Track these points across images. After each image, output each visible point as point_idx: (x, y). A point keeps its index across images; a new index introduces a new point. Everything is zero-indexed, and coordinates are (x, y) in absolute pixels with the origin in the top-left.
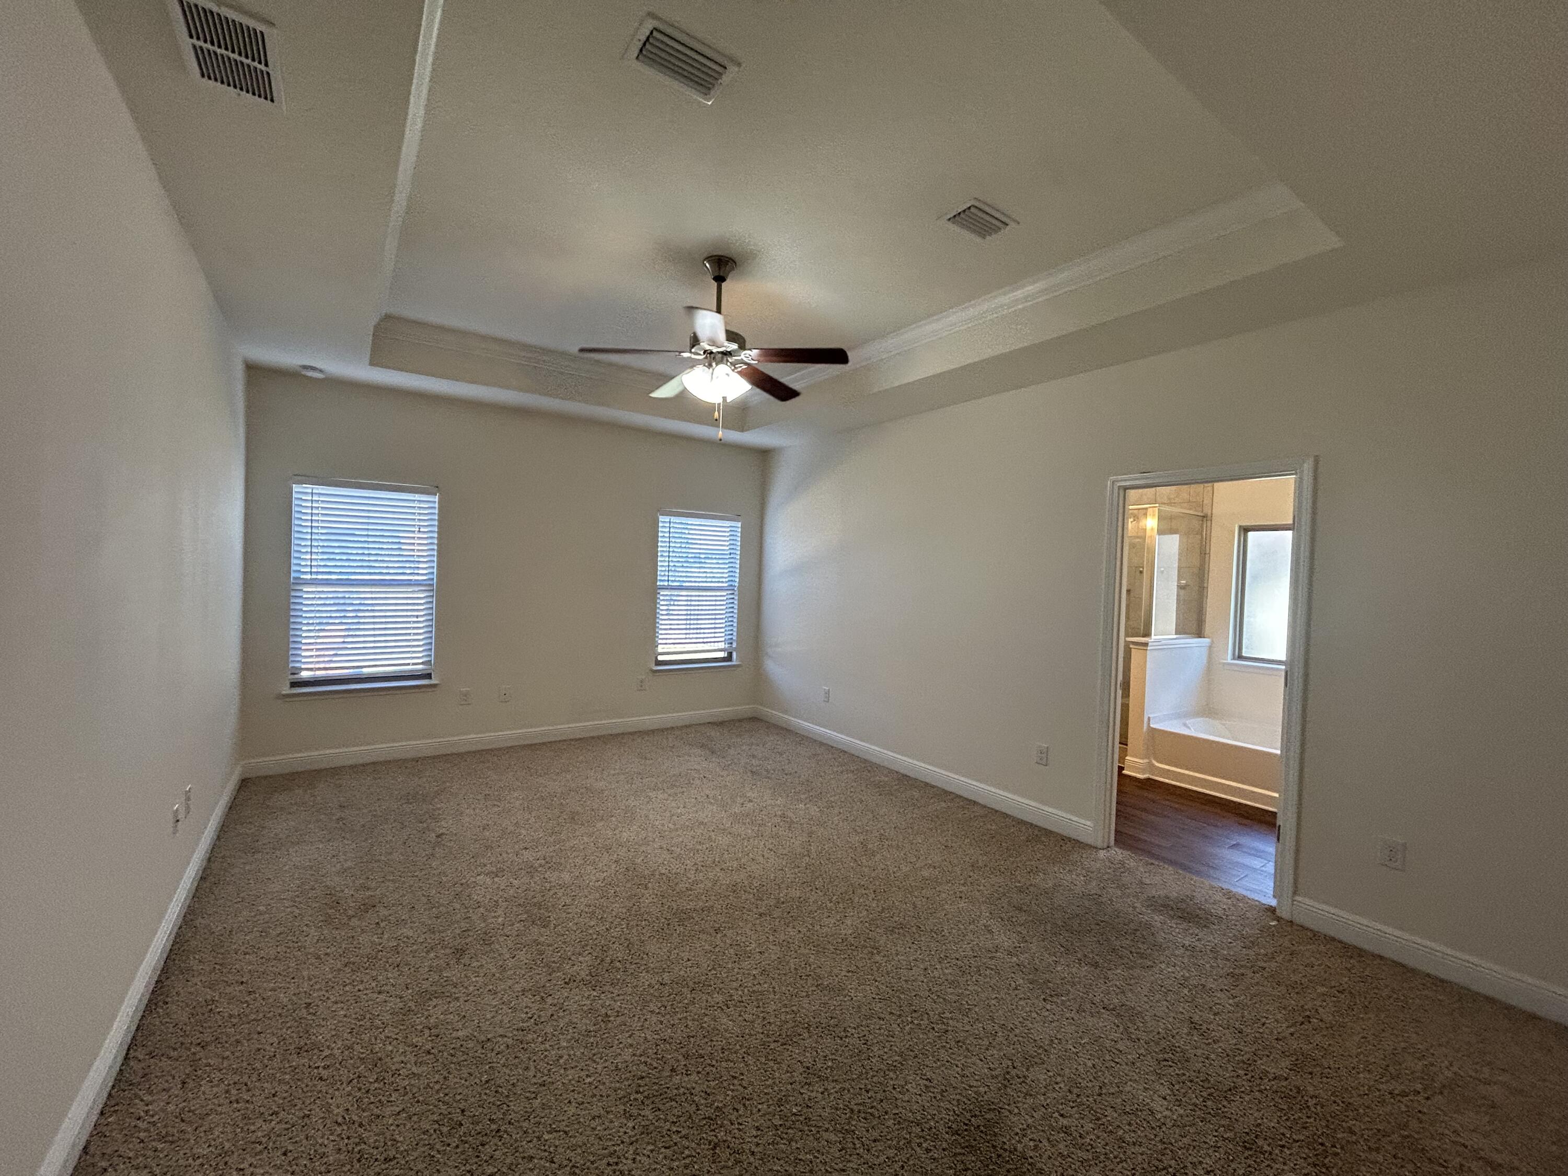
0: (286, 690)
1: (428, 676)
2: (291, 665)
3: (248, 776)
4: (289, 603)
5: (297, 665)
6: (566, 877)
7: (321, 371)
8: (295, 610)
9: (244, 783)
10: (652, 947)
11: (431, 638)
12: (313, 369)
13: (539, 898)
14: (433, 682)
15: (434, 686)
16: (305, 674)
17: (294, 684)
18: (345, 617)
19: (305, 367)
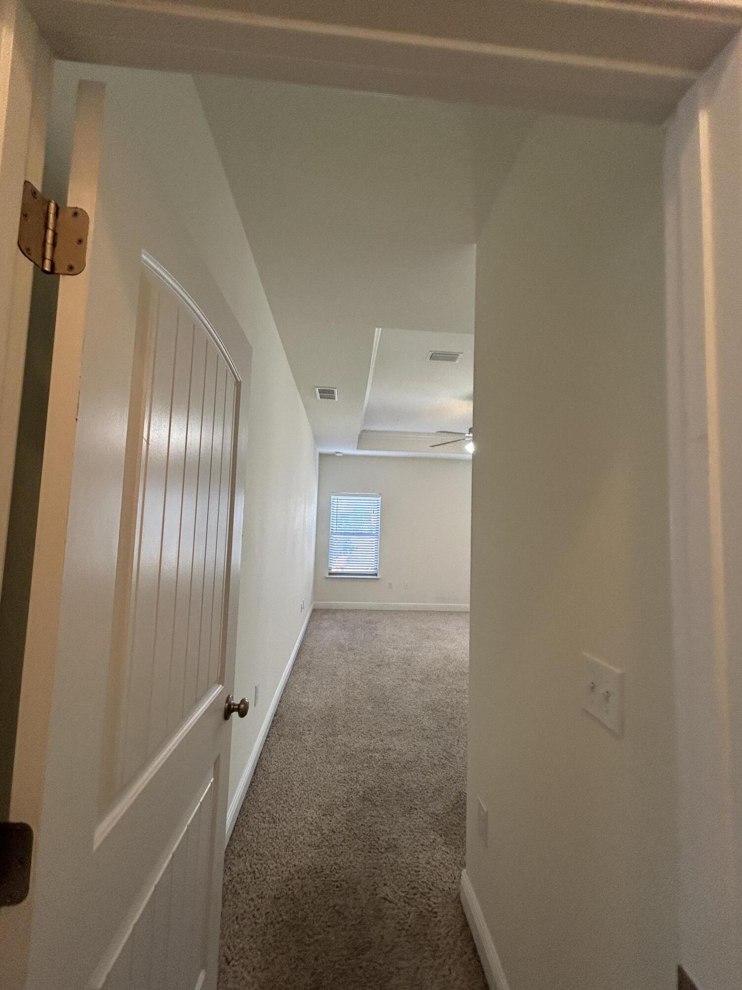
0: (327, 576)
1: (376, 575)
2: (329, 566)
3: (316, 608)
4: (329, 549)
5: (331, 566)
6: (421, 654)
7: (342, 453)
8: (330, 555)
9: (314, 610)
10: (447, 679)
11: (377, 563)
12: (339, 453)
13: (408, 658)
14: (378, 577)
15: (378, 579)
16: (333, 570)
17: (330, 574)
18: (347, 553)
19: (337, 453)
